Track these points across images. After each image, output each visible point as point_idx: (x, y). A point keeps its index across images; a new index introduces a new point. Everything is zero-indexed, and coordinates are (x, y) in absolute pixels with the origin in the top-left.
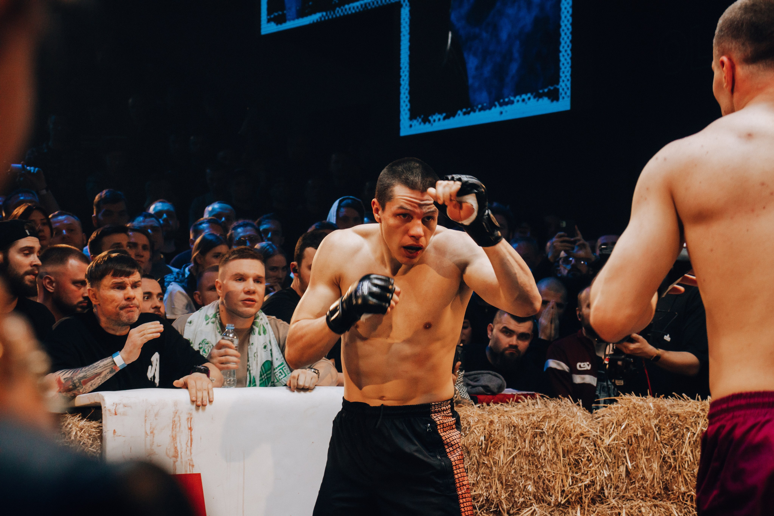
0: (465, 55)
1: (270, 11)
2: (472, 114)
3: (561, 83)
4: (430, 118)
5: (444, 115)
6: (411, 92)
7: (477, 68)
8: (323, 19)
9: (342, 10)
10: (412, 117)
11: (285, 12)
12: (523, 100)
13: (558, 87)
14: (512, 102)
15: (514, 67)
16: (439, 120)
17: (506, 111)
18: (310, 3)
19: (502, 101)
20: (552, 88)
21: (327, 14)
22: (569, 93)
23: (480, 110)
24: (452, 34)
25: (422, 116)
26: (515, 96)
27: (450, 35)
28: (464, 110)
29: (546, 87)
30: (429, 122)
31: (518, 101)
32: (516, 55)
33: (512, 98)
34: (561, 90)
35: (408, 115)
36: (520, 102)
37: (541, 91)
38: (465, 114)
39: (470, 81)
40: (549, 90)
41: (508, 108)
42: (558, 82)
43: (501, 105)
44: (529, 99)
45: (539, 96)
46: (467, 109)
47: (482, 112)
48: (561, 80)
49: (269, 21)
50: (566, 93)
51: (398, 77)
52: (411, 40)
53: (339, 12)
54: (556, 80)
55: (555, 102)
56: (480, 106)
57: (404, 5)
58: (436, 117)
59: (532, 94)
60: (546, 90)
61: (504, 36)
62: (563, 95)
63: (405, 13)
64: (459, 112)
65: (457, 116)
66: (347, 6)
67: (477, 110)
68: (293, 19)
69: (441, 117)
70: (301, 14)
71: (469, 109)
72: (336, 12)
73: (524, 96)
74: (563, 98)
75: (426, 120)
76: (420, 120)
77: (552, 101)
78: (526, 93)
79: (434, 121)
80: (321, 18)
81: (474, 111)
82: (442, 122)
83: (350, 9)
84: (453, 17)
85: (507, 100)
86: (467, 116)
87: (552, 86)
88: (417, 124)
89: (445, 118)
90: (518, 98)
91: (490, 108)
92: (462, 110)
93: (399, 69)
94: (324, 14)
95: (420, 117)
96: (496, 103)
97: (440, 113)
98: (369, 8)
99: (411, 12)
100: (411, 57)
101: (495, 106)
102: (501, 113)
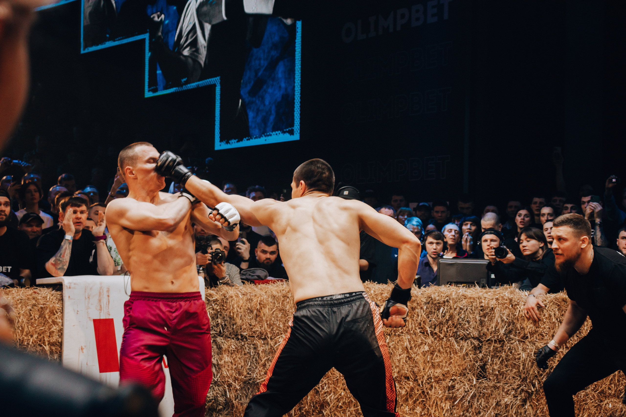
0: (248, 111)
1: (149, 86)
2: (251, 140)
3: (295, 126)
4: (230, 141)
5: (237, 140)
6: (221, 128)
7: (254, 118)
8: (176, 91)
9: (186, 87)
10: (221, 141)
11: (157, 87)
12: (276, 134)
13: (294, 128)
14: (271, 135)
15: (272, 118)
16: (235, 142)
17: (268, 139)
18: (170, 83)
19: (266, 134)
20: (290, 129)
21: (178, 89)
22: (299, 131)
23: (255, 138)
24: (242, 100)
25: (226, 140)
26: (272, 132)
27: (240, 101)
28: (247, 138)
29: (287, 128)
30: (230, 143)
31: (274, 135)
32: (273, 112)
33: (271, 133)
34: (295, 130)
35: (219, 140)
36: (275, 135)
37: (285, 130)
38: (247, 140)
39: (250, 124)
40: (289, 130)
41: (269, 137)
42: (293, 126)
43: (265, 136)
44: (279, 134)
45: (284, 132)
46: (248, 137)
47: (256, 140)
48: (295, 125)
49: (149, 91)
50: (297, 131)
51: (214, 121)
52: (221, 103)
53: (185, 88)
54: (292, 125)
55: (292, 136)
56: (255, 136)
57: (218, 85)
58: (233, 141)
59: (281, 131)
60: (287, 130)
61: (267, 103)
62: (296, 132)
63: (218, 90)
64: (245, 139)
65: (243, 141)
66: (189, 85)
67: (253, 138)
68: (161, 90)
69: (235, 141)
70: (165, 88)
71: (249, 138)
72: (183, 87)
73: (277, 132)
74: (296, 134)
75: (228, 143)
76: (225, 142)
77: (291, 135)
78: (278, 130)
79: (232, 143)
80: (175, 90)
81: (252, 139)
82: (236, 143)
83: (190, 86)
84: (242, 93)
85: (268, 134)
86: (248, 141)
87: (290, 127)
88: (224, 144)
89: (237, 142)
90: (274, 133)
91: (260, 138)
92: (246, 138)
93: (214, 116)
94: (177, 88)
95: (225, 141)
96: (263, 135)
97: (235, 139)
98: (200, 86)
99: (221, 89)
100: (221, 111)
101: (263, 137)
102: (266, 140)
